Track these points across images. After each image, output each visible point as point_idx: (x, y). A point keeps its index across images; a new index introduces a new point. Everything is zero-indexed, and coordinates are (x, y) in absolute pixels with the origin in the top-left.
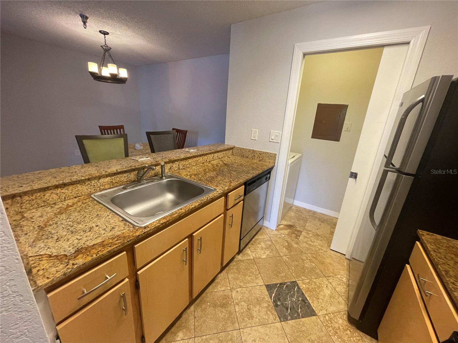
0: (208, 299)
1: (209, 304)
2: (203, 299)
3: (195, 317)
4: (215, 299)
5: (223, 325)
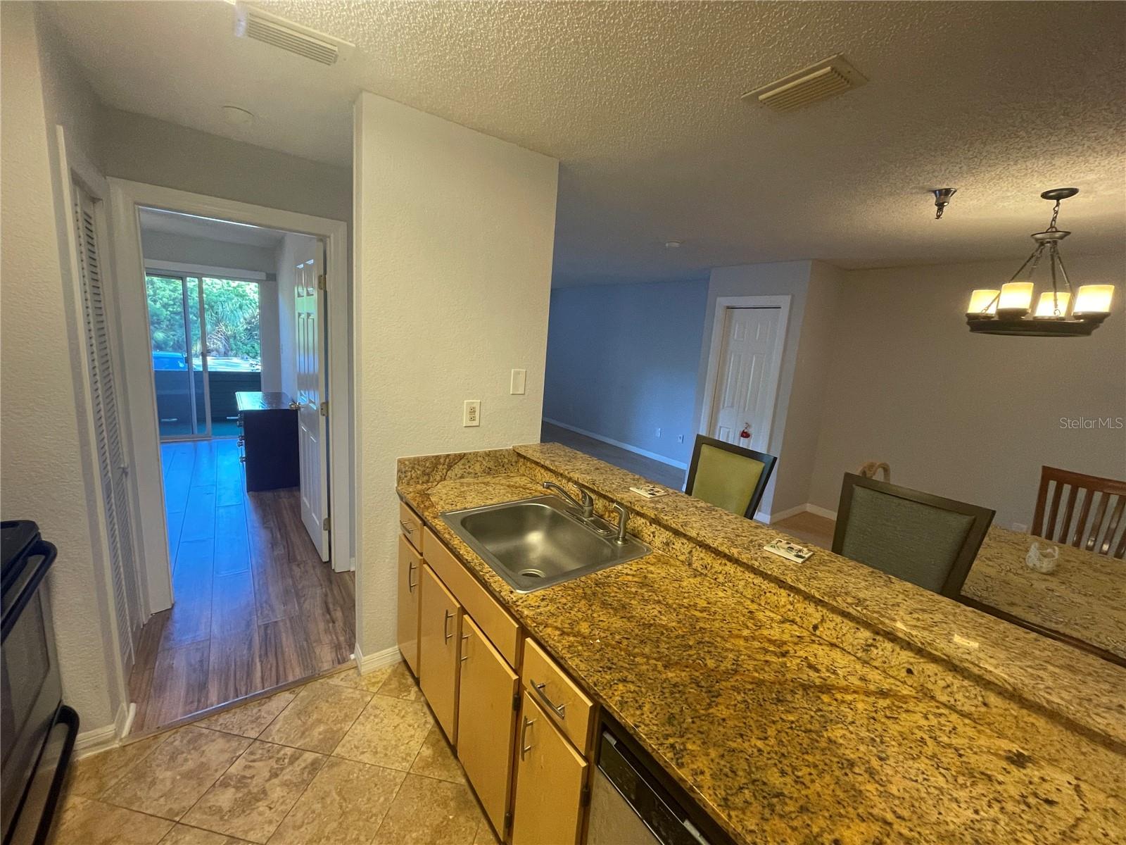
0: (462, 820)
1: (451, 817)
2: (469, 809)
3: (440, 781)
4: (453, 837)
5: (390, 833)
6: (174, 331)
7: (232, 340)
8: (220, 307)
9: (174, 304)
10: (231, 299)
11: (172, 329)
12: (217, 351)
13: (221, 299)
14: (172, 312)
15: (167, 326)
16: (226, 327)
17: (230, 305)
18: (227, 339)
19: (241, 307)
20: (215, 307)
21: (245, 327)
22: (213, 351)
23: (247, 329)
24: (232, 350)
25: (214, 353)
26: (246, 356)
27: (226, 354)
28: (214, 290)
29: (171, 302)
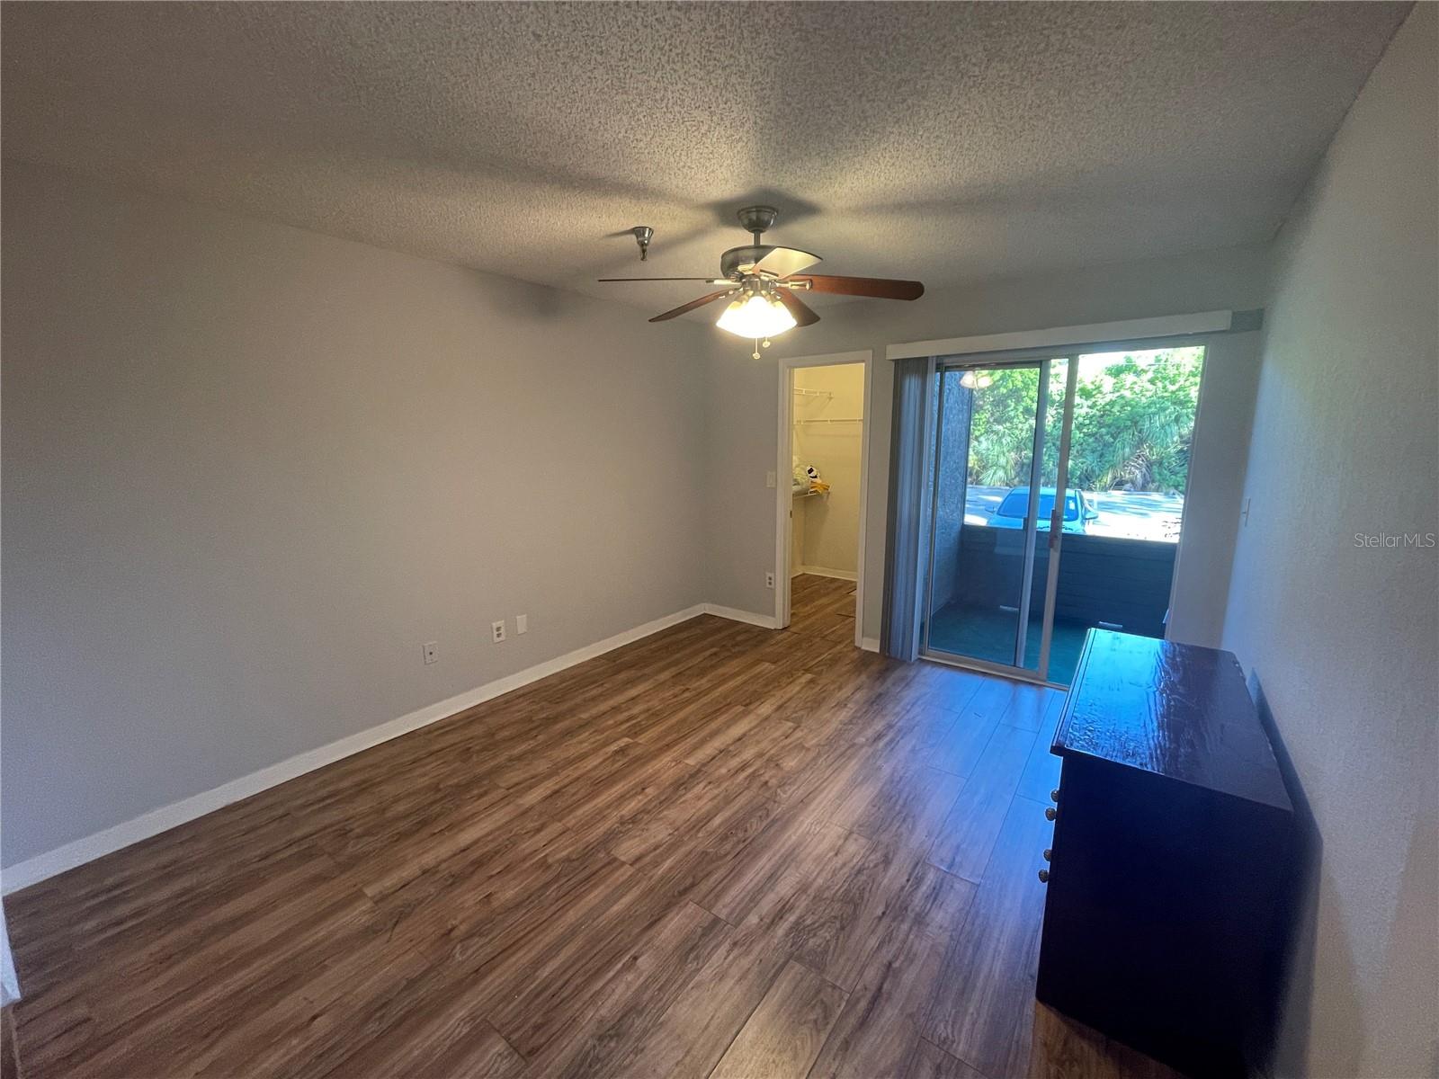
6: (1084, 457)
7: (1155, 469)
8: (1148, 423)
9: (1090, 424)
10: (1164, 410)
11: (1081, 456)
12: (1133, 482)
13: (1150, 411)
14: (1085, 434)
15: (1078, 452)
16: (1151, 449)
17: (1162, 417)
18: (1150, 465)
19: (1177, 420)
20: (1140, 423)
21: (1180, 447)
22: (1127, 482)
23: (1181, 451)
24: (1153, 481)
25: (1128, 486)
26: (1172, 491)
27: (1144, 488)
28: (1143, 398)
29: (1087, 422)
